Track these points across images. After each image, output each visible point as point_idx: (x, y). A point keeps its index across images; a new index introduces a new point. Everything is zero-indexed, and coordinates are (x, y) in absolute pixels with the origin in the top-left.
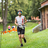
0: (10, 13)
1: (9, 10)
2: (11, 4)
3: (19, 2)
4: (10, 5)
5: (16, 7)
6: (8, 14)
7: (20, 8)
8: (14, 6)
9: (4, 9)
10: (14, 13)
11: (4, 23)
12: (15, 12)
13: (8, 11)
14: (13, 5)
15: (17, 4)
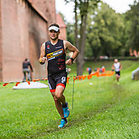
0: (90, 42)
1: (88, 38)
2: (91, 27)
3: (106, 24)
4: (90, 29)
5: (101, 31)
6: (87, 44)
7: (109, 33)
8: (97, 31)
9: (79, 36)
10: (98, 43)
11: (79, 61)
12: (99, 40)
13: (87, 40)
14: (96, 28)
15: (103, 27)
